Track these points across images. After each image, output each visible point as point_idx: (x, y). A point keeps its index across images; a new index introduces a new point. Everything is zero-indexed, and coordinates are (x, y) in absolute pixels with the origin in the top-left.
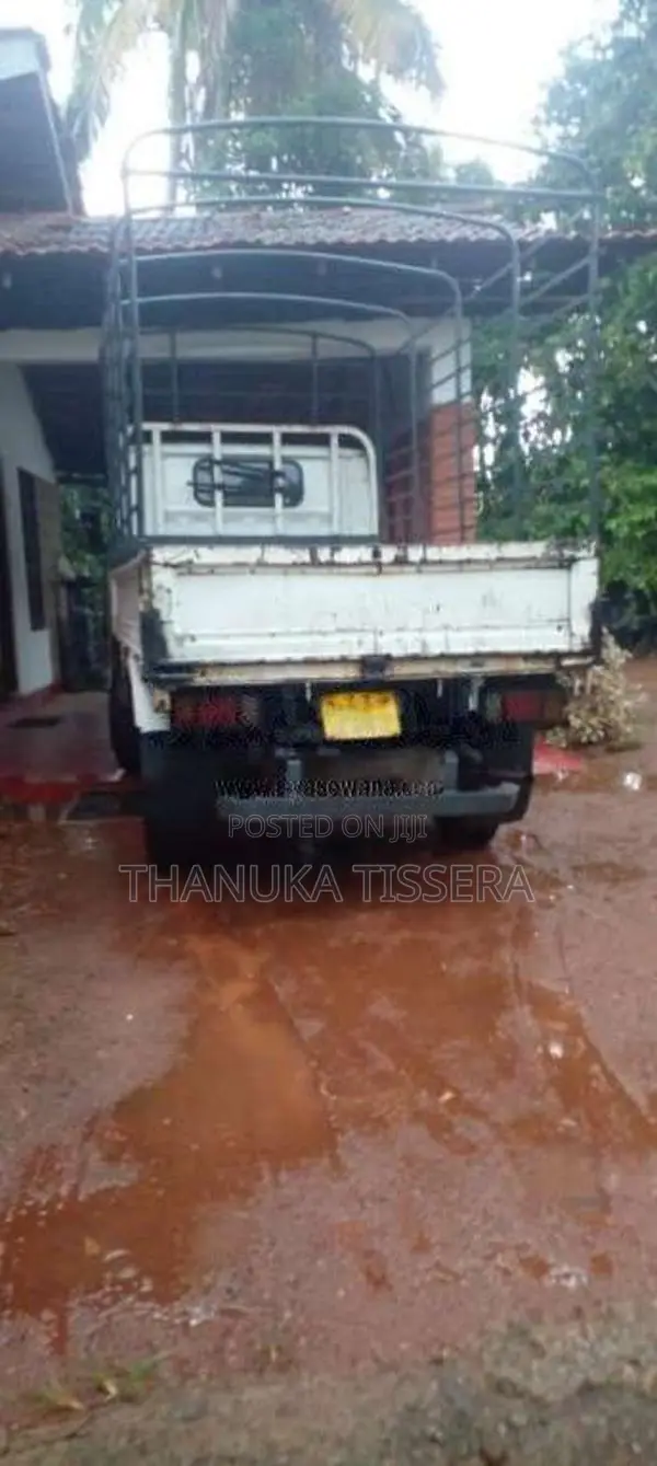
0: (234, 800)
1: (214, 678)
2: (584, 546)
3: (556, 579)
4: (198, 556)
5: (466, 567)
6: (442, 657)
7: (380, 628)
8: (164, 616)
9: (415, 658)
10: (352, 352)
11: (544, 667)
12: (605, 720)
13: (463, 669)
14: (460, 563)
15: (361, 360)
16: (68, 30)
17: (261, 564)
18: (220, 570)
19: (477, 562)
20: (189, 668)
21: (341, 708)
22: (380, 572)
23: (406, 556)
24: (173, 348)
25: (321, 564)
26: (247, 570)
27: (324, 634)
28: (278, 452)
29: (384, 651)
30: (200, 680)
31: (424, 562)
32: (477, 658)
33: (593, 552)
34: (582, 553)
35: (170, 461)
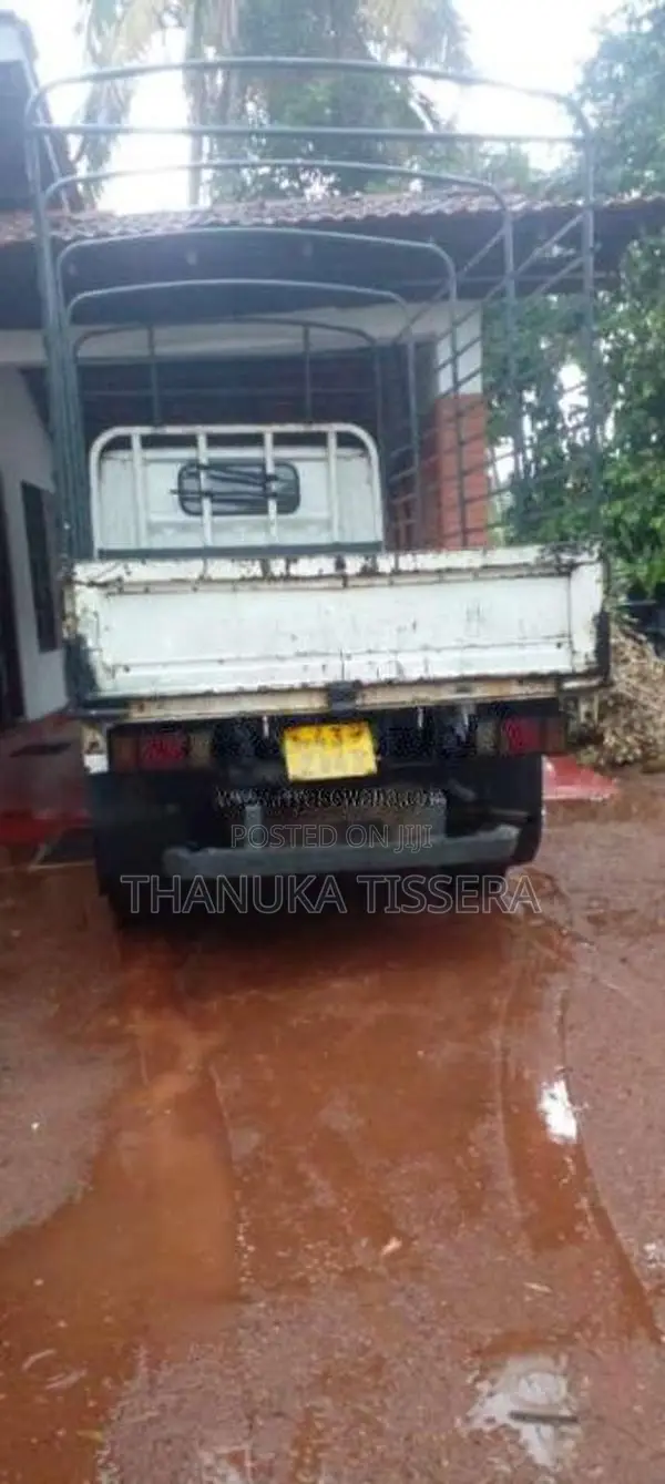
0: (183, 853)
1: (154, 714)
2: (585, 549)
3: (551, 589)
4: (129, 573)
5: (449, 577)
6: (422, 682)
7: (347, 651)
8: (90, 643)
9: (390, 684)
10: (352, 343)
11: (544, 691)
12: (642, 737)
13: (447, 695)
14: (439, 572)
15: (362, 350)
16: (78, 28)
17: (205, 580)
18: (157, 588)
19: (459, 571)
20: (124, 702)
21: (307, 742)
22: (345, 585)
23: (375, 566)
24: (151, 345)
25: (273, 579)
26: (189, 588)
27: (281, 659)
28: (269, 454)
29: (353, 678)
30: (136, 716)
31: (396, 572)
32: (463, 682)
33: (596, 555)
34: (584, 557)
35: (153, 468)
